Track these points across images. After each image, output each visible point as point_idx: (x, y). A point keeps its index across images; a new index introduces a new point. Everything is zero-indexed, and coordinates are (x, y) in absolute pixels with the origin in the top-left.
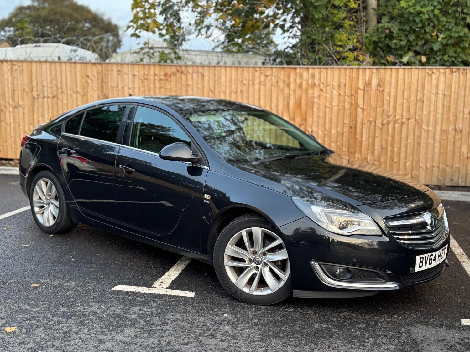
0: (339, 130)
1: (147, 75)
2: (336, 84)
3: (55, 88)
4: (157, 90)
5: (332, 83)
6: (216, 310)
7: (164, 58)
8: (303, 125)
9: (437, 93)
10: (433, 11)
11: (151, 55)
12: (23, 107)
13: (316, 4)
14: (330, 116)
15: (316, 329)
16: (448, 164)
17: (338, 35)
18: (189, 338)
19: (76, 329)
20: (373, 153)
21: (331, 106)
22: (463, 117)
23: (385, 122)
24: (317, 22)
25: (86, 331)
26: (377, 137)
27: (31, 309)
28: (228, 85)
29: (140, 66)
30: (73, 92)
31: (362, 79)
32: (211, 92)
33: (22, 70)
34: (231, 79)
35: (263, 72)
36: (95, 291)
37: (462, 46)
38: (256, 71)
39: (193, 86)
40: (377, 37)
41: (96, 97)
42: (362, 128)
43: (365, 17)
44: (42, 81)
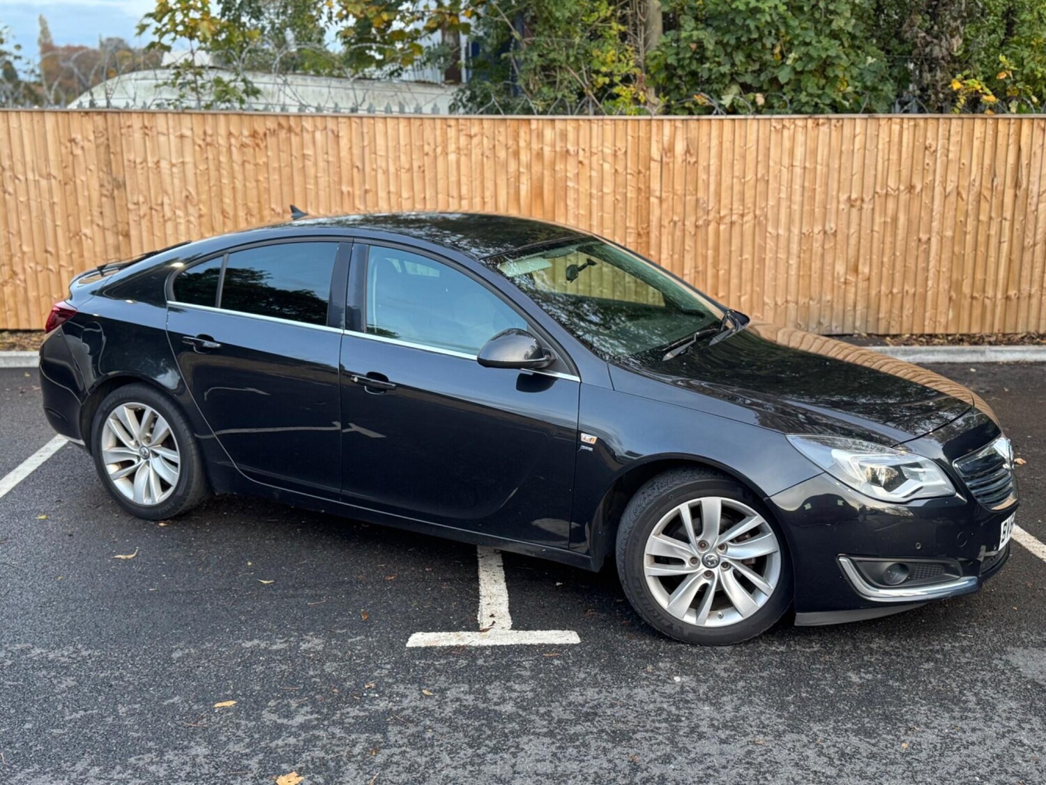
1: (211, 136)
2: (608, 151)
4: (237, 167)
5: (600, 149)
6: (649, 669)
9: (792, 166)
11: (199, 89)
14: (599, 213)
16: (813, 295)
17: (599, 53)
21: (600, 194)
22: (838, 208)
23: (700, 222)
24: (557, 25)
25: (446, 759)
26: (687, 251)
28: (391, 155)
29: (195, 116)
31: (657, 142)
32: (355, 170)
34: (399, 143)
35: (464, 128)
36: (377, 655)
38: (450, 126)
39: (315, 159)
40: (674, 57)
41: (95, 184)
42: (660, 234)
43: (644, 15)
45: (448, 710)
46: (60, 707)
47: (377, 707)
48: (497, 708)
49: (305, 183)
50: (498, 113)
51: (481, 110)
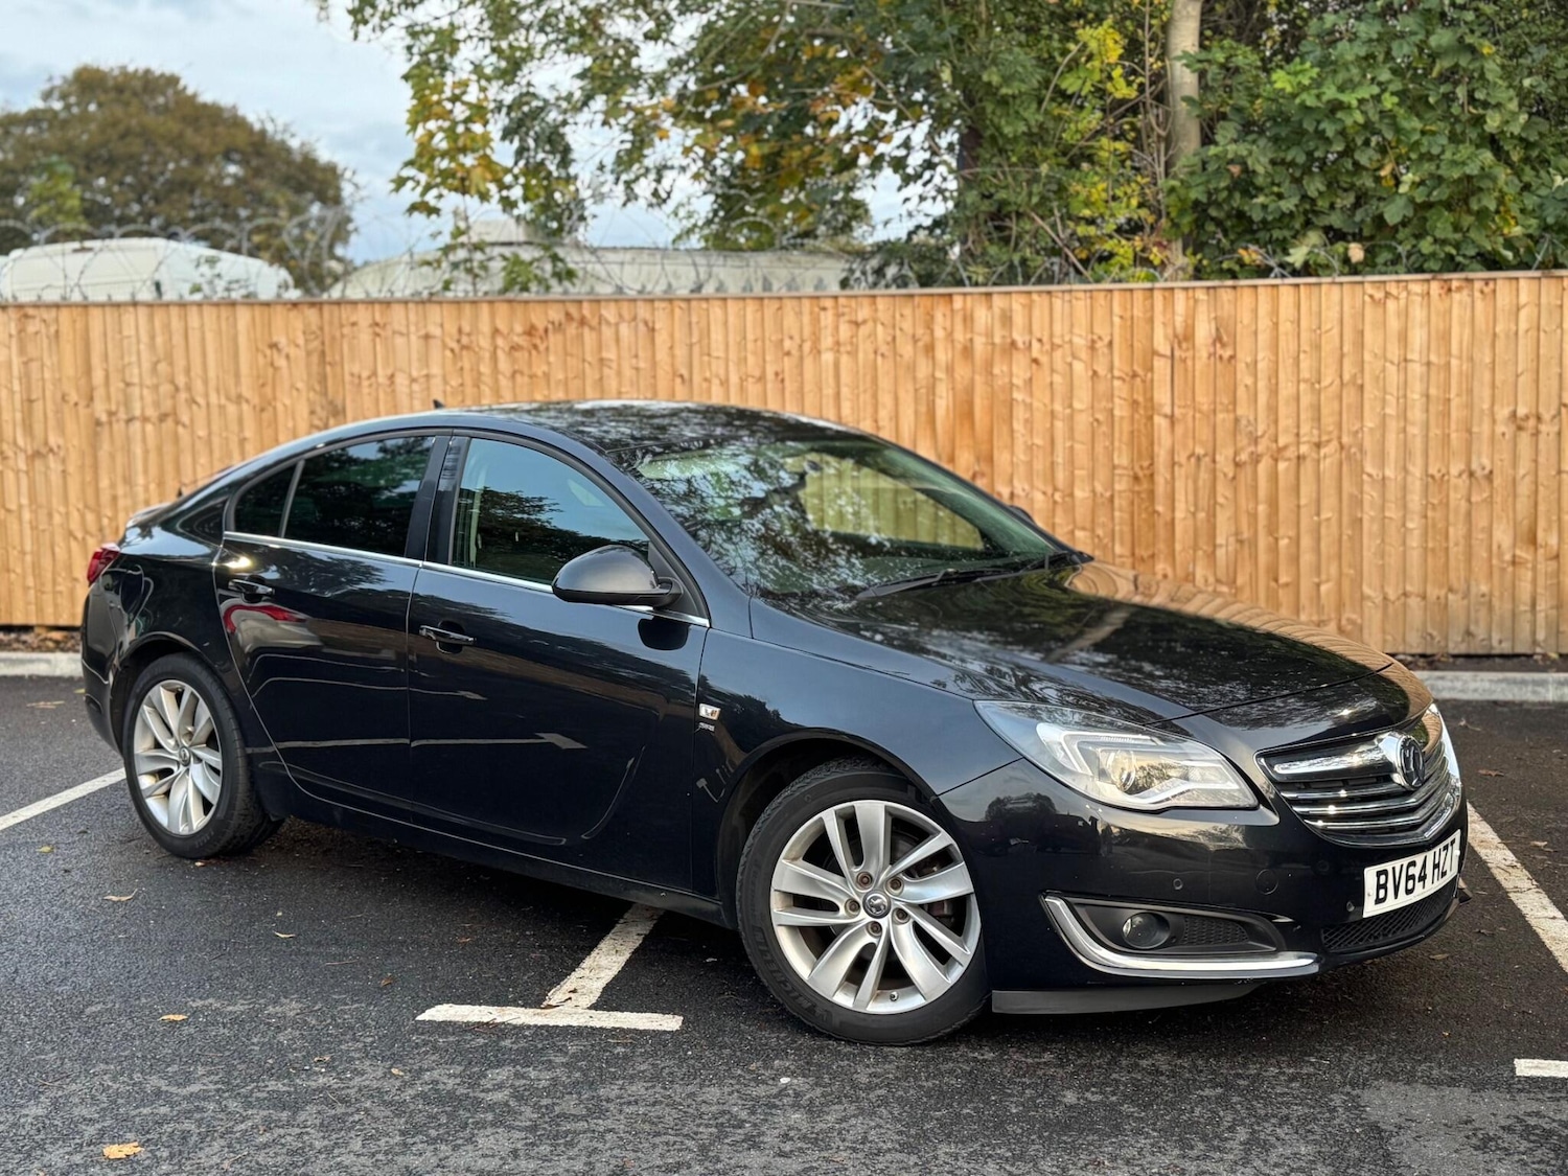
0: (1099, 488)
1: (469, 335)
2: (1080, 342)
3: (166, 388)
4: (504, 382)
5: (1067, 338)
6: (753, 1067)
7: (518, 278)
8: (983, 475)
9: (1406, 360)
10: (1377, 98)
11: (477, 271)
12: (62, 453)
13: (1004, 91)
14: (1068, 444)
15: (1071, 1107)
16: (1455, 585)
17: (1079, 188)
18: (679, 1150)
19: (326, 1142)
20: (1212, 556)
21: (1068, 411)
22: (1493, 431)
23: (1243, 457)
24: (1009, 147)
25: (356, 1145)
26: (1222, 506)
27: (173, 1089)
28: (733, 356)
29: (444, 306)
30: (228, 398)
31: (1164, 324)
32: (678, 380)
33: (57, 332)
34: (745, 338)
35: (846, 310)
36: (365, 1026)
37: (1475, 207)
38: (824, 309)
39: (619, 365)
40: (1202, 189)
41: (303, 411)
42: (1173, 478)
43: (1164, 126)
44: (124, 367)
50: (908, 285)
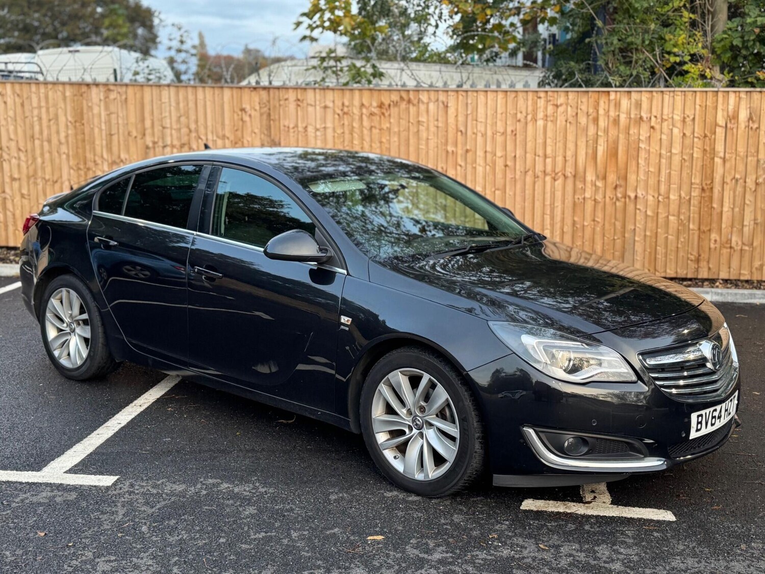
0: (683, 195)
1: (348, 107)
2: (677, 118)
3: (184, 130)
4: (366, 132)
5: (670, 116)
7: (357, 75)
8: (621, 186)
11: (338, 72)
14: (668, 171)
17: (672, 37)
20: (741, 231)
21: (669, 154)
23: (761, 180)
24: (635, 14)
26: (748, 205)
28: (489, 121)
29: (336, 91)
30: (218, 137)
31: (723, 110)
32: (459, 134)
33: (126, 99)
34: (496, 112)
35: (551, 98)
38: (540, 98)
39: (428, 125)
40: (740, 39)
42: (723, 190)
43: (712, 5)
44: (162, 118)
45: (564, 562)
46: (246, 528)
47: (501, 553)
48: (606, 565)
49: (418, 144)
50: (580, 86)
51: (566, 84)
